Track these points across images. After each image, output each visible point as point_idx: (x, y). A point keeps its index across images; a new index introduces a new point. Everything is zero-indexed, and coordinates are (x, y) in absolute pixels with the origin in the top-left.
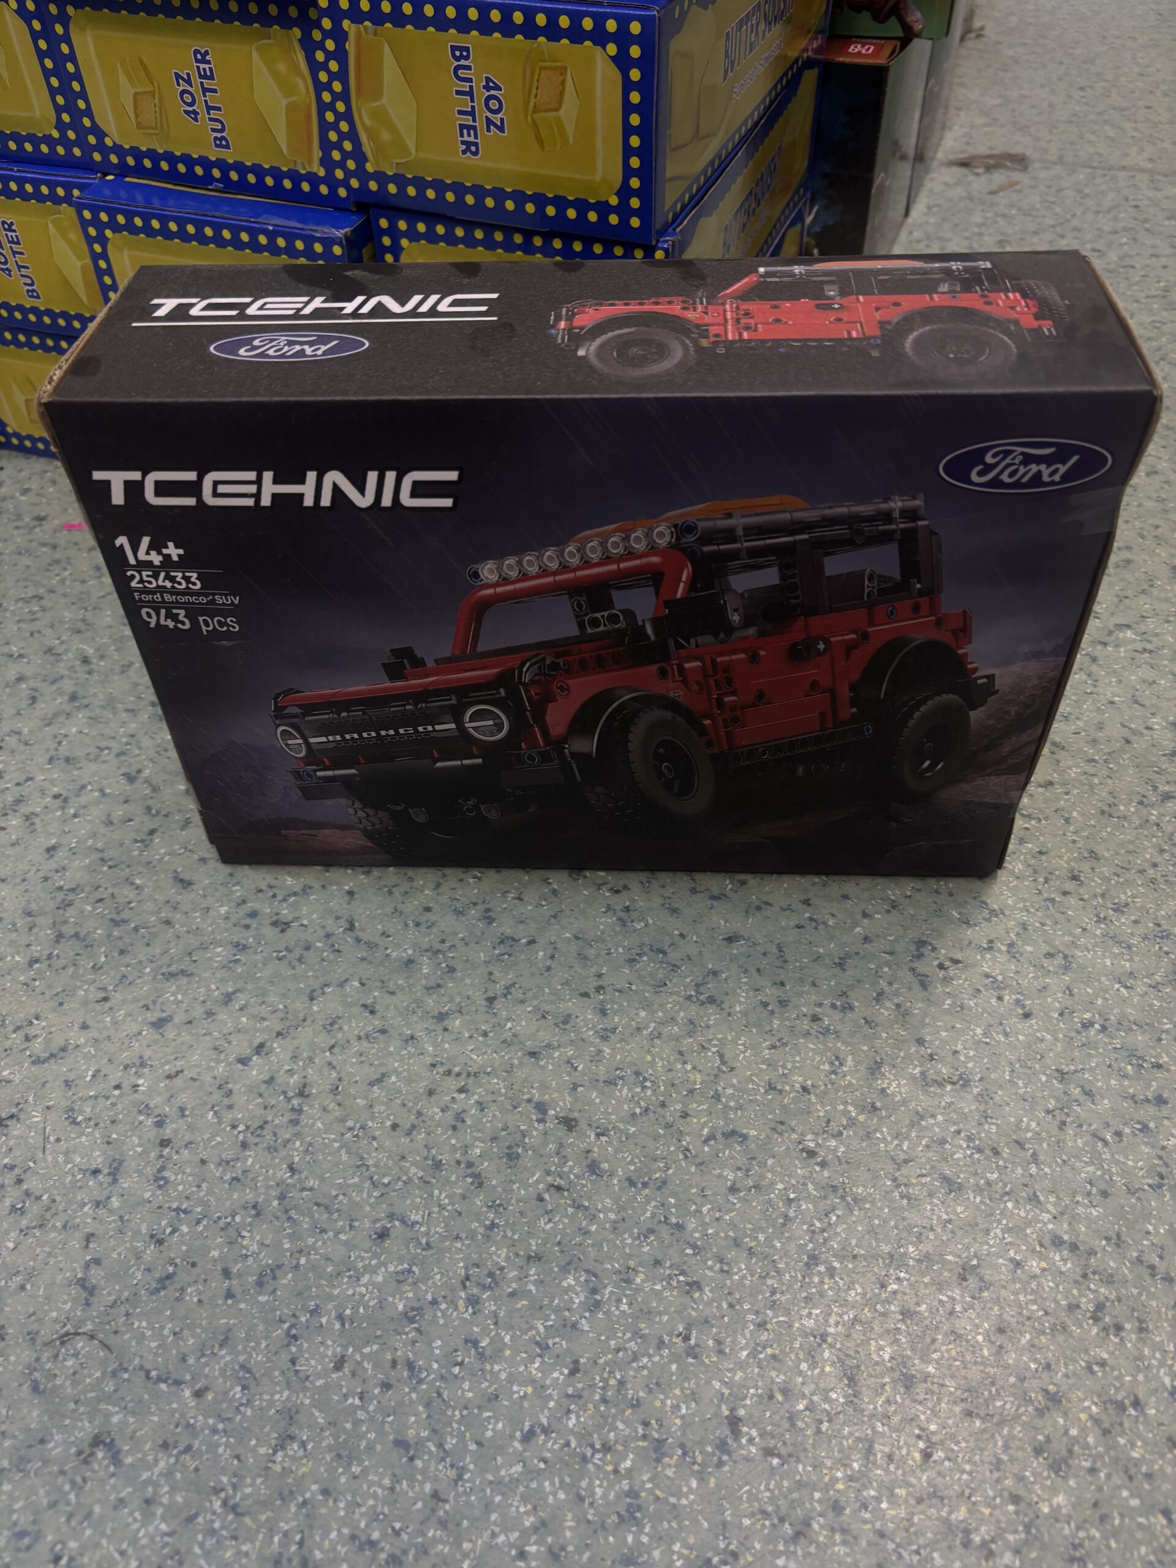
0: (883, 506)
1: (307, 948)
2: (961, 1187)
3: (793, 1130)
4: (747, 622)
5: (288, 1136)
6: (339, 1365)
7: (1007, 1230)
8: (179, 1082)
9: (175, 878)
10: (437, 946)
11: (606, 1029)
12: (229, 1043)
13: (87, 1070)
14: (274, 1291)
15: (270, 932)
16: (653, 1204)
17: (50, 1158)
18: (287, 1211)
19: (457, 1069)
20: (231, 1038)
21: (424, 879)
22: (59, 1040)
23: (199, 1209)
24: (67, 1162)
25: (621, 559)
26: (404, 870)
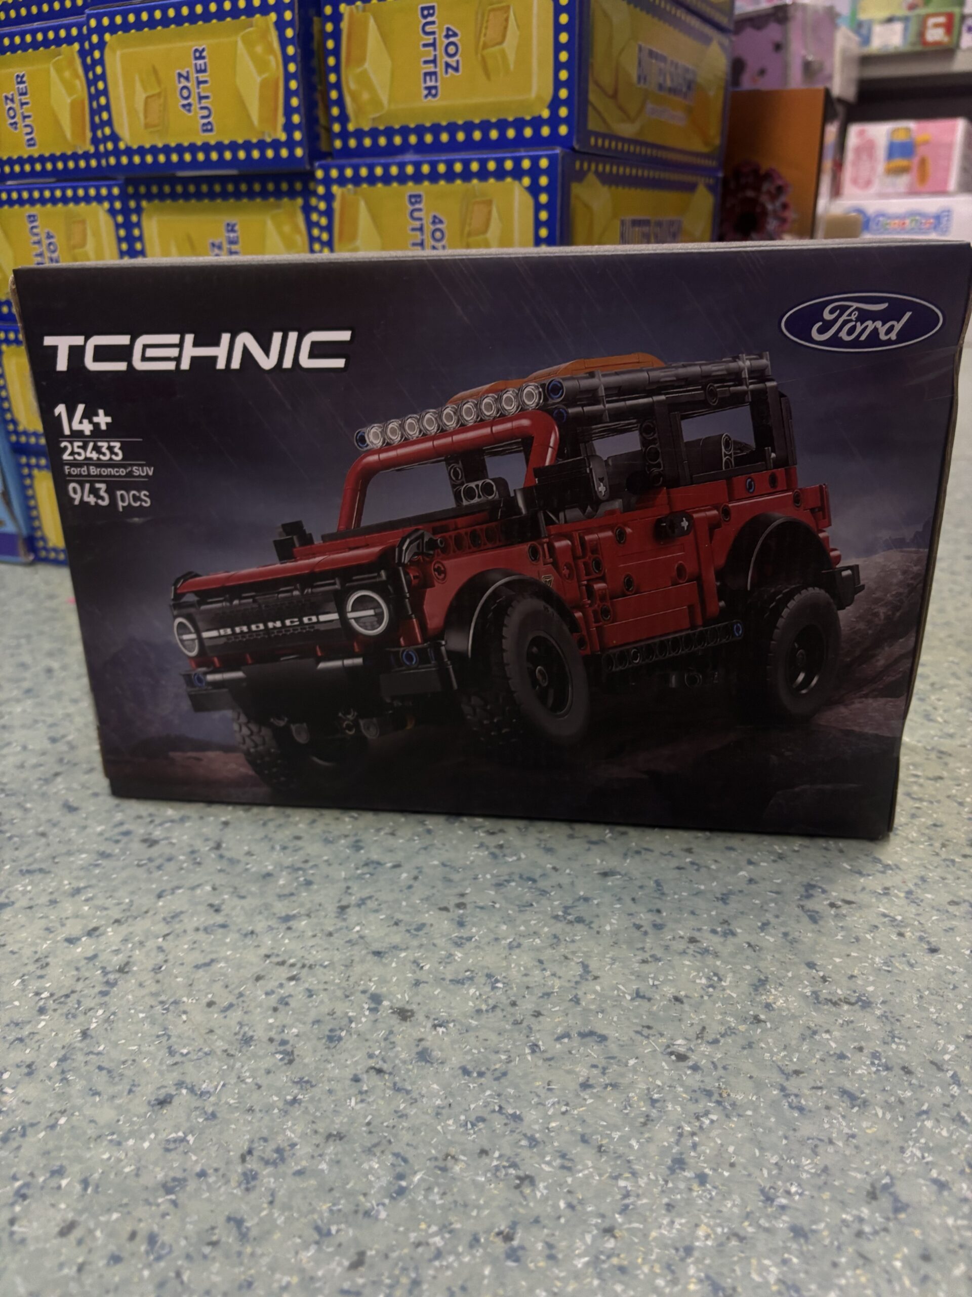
0: (733, 365)
1: (170, 859)
2: (865, 1104)
3: (662, 1035)
4: (613, 494)
7: (926, 1149)
9: (64, 805)
10: (300, 865)
11: (461, 938)
12: (63, 925)
15: (137, 847)
16: (488, 1093)
21: (301, 816)
25: (494, 422)
26: (283, 809)
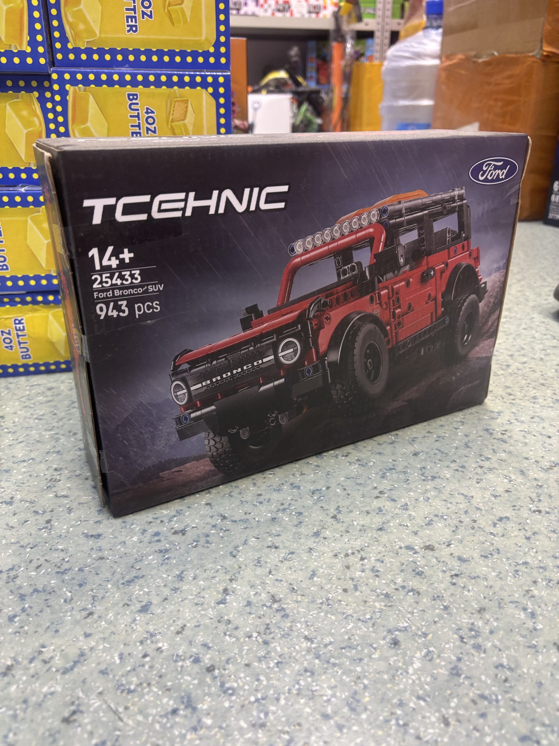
0: (452, 194)
1: (207, 536)
4: (406, 264)
5: (289, 624)
6: (447, 724)
8: (187, 632)
9: (87, 536)
10: (282, 507)
11: (402, 506)
12: (203, 597)
13: (112, 657)
14: (366, 709)
15: (176, 538)
17: (131, 722)
18: (328, 662)
19: (350, 551)
20: (202, 594)
21: (244, 484)
22: (73, 652)
23: (271, 692)
24: (146, 717)
26: (229, 484)
